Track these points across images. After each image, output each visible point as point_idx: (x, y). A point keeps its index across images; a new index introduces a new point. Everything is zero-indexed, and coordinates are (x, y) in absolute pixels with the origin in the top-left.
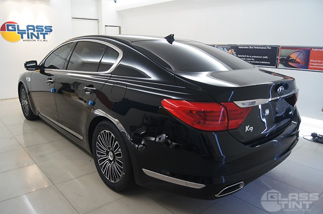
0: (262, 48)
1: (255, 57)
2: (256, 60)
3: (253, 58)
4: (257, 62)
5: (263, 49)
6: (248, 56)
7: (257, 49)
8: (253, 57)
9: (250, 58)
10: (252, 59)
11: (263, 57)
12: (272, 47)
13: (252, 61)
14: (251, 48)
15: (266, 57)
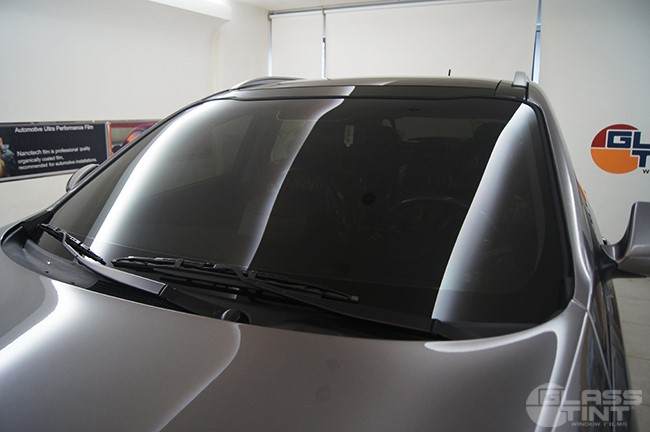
0: (75, 128)
1: (63, 151)
2: (67, 157)
3: (59, 154)
4: (70, 162)
5: (78, 131)
6: (45, 152)
7: (64, 131)
8: (57, 151)
9: (51, 155)
10: (58, 158)
11: (81, 149)
12: (94, 125)
13: (58, 161)
14: (49, 129)
15: (87, 148)
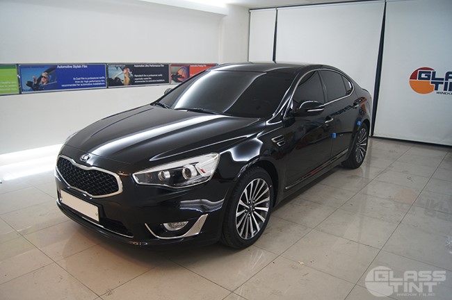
0: (157, 66)
1: (152, 76)
4: (154, 81)
8: (149, 75)
11: (159, 75)
12: (164, 65)
15: (161, 75)
